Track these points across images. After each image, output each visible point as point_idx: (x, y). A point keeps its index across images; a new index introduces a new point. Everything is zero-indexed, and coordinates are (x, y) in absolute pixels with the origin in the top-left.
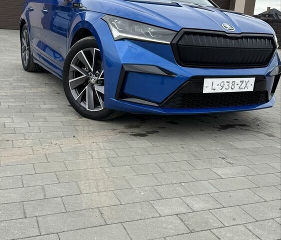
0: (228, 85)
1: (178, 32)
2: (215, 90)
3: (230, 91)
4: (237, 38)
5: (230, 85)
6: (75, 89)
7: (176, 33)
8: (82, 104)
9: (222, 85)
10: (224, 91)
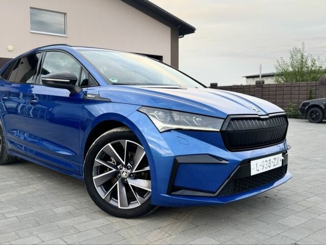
0: (267, 164)
2: (258, 170)
3: (268, 169)
4: (266, 120)
6: (100, 186)
7: (224, 120)
9: (263, 164)
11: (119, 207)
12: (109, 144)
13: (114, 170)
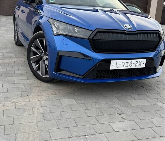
0: (127, 64)
1: (93, 31)
2: (118, 67)
3: (129, 67)
4: (133, 34)
5: (129, 64)
6: (34, 62)
7: (92, 32)
8: (38, 72)
9: (123, 64)
10: (125, 68)
11: (41, 75)
12: (37, 40)
13: (39, 55)
